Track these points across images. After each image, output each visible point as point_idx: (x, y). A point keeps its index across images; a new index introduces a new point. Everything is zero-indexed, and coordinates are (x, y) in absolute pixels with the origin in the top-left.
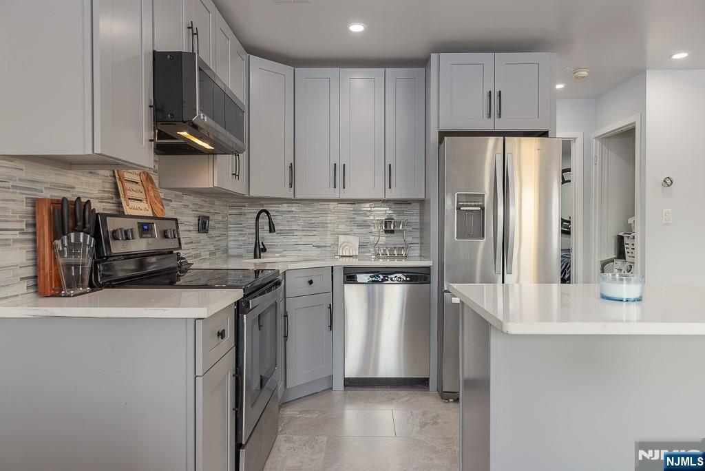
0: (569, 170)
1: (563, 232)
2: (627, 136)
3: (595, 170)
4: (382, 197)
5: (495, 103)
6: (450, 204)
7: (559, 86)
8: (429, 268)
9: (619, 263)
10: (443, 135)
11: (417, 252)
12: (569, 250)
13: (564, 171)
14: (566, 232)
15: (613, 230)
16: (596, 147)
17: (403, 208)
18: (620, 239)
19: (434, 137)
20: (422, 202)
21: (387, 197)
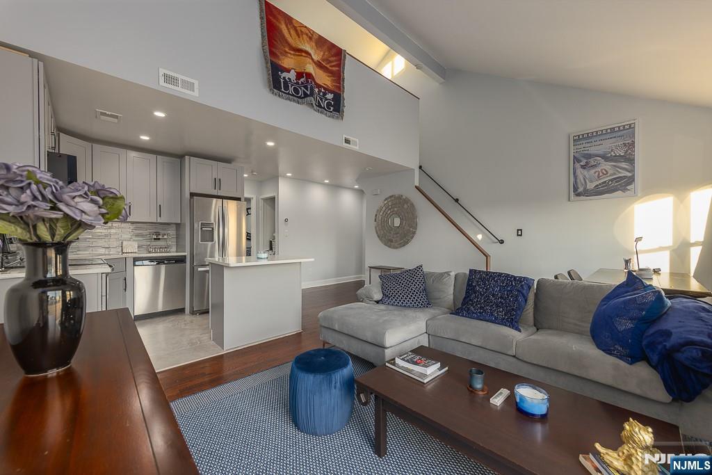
0: (250, 209)
1: (247, 239)
2: (272, 201)
3: (261, 213)
4: (155, 221)
5: (217, 183)
6: (197, 226)
7: (245, 175)
8: (185, 256)
9: (270, 251)
10: (192, 195)
11: (174, 249)
12: (250, 248)
13: (247, 209)
14: (249, 239)
15: (268, 239)
16: (261, 203)
17: (165, 227)
18: (271, 242)
19: (187, 195)
20: (178, 225)
21: (158, 221)
